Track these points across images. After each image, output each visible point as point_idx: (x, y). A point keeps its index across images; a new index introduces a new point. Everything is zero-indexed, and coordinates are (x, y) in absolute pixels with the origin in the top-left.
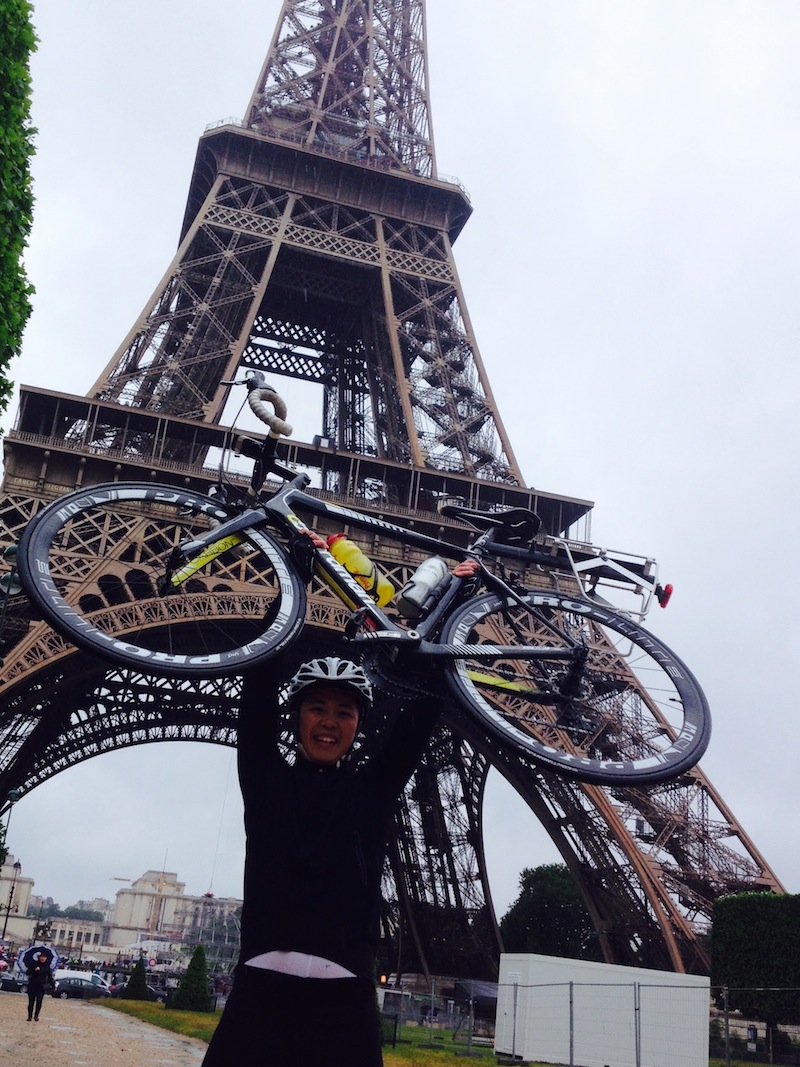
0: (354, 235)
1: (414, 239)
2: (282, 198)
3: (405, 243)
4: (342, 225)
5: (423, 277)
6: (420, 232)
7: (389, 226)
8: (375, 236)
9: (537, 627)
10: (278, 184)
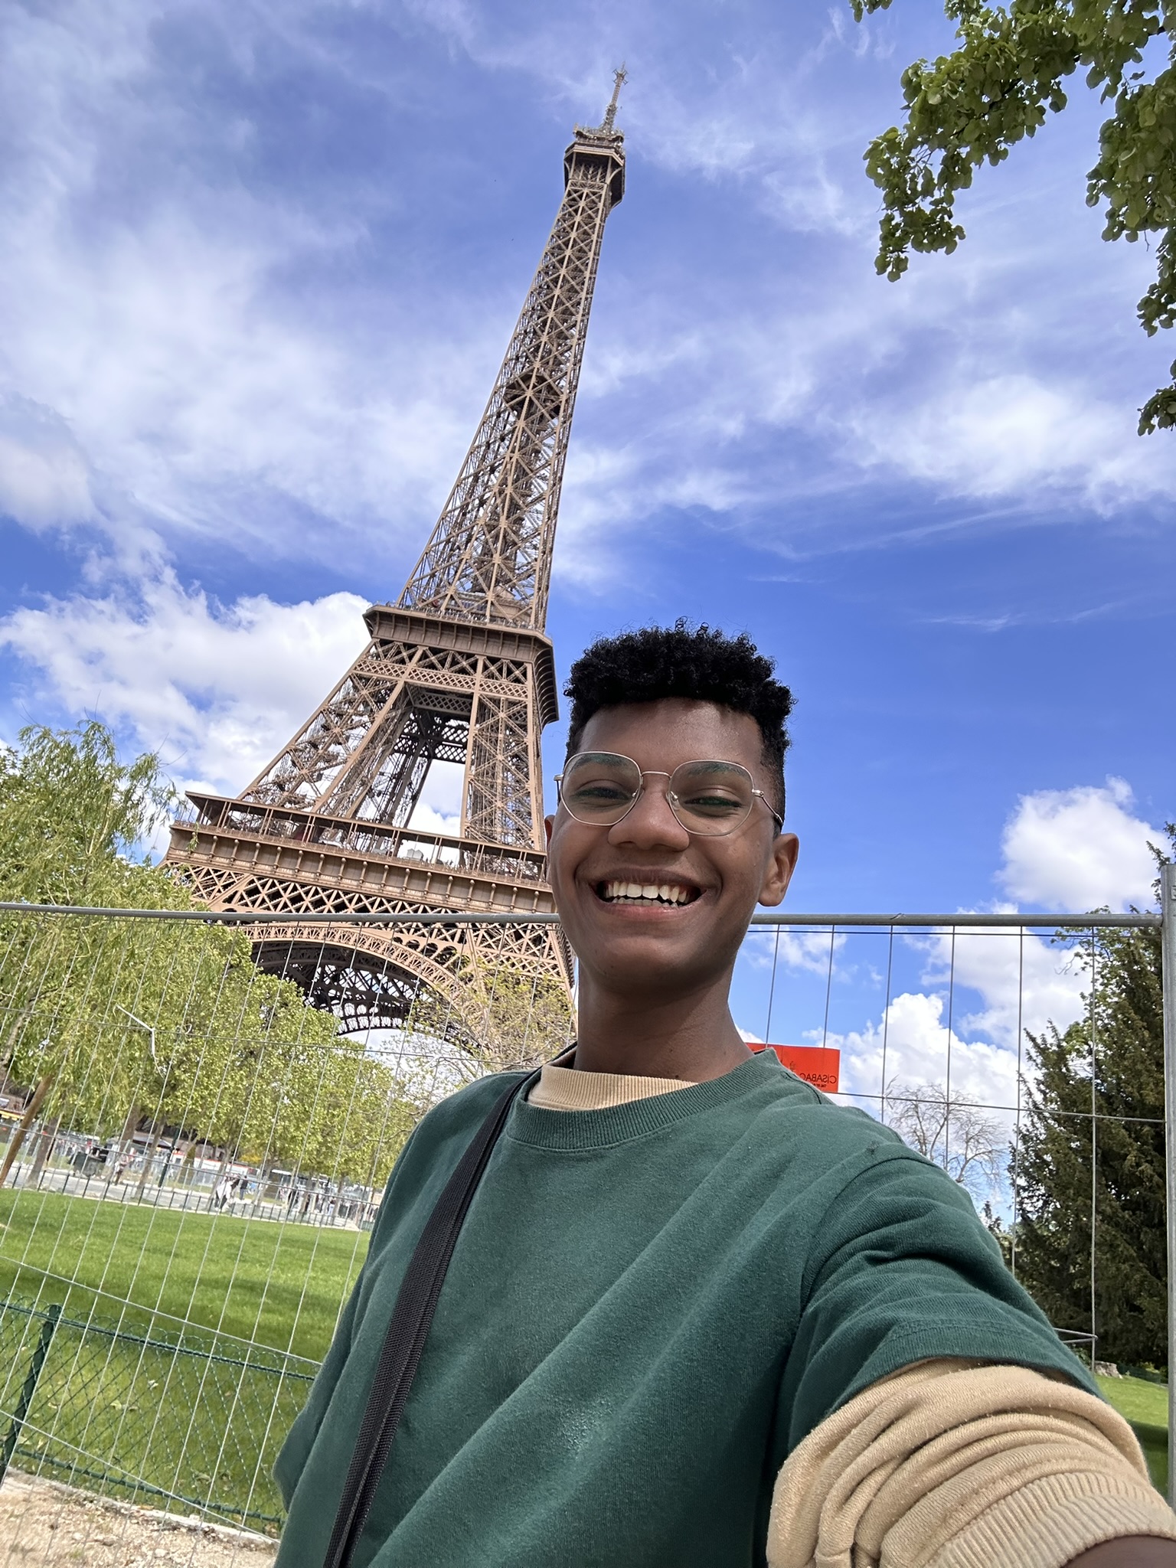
0: (463, 671)
1: (505, 669)
2: (413, 650)
3: (497, 674)
4: (454, 663)
5: (503, 697)
6: (511, 665)
7: (488, 662)
8: (475, 669)
9: (503, 947)
10: (411, 641)
